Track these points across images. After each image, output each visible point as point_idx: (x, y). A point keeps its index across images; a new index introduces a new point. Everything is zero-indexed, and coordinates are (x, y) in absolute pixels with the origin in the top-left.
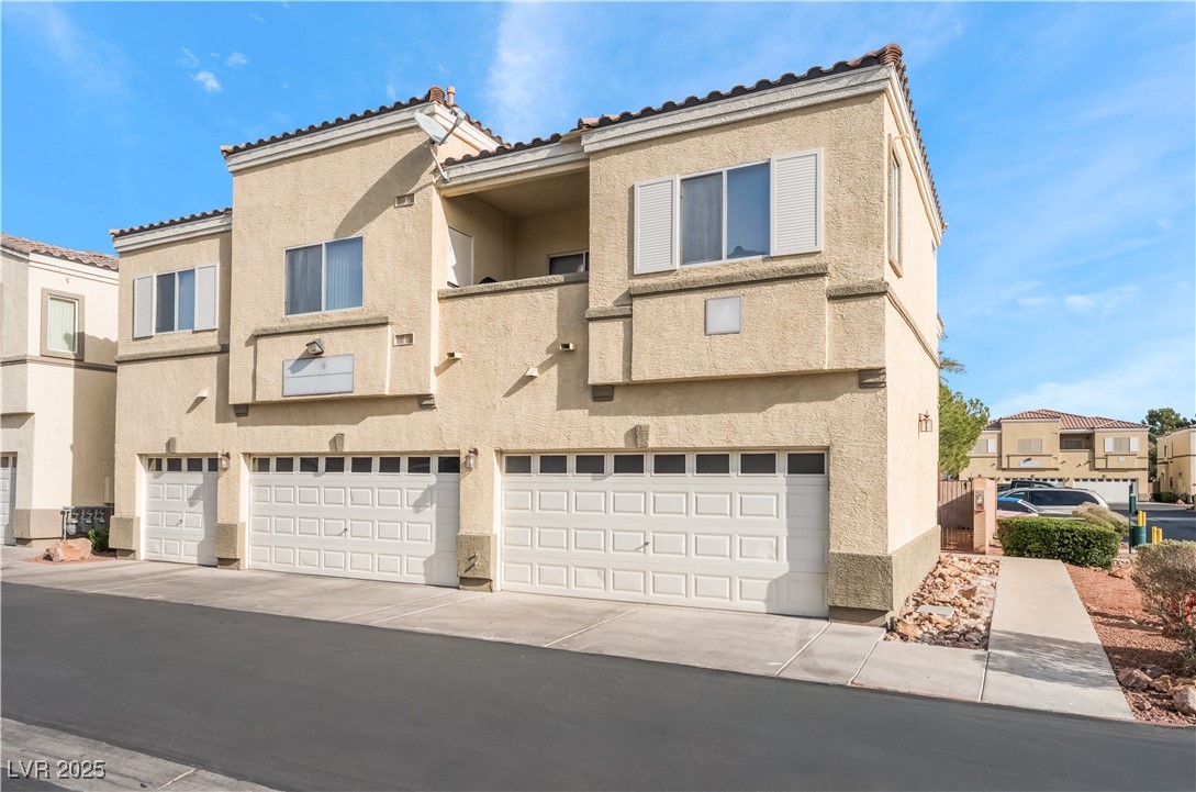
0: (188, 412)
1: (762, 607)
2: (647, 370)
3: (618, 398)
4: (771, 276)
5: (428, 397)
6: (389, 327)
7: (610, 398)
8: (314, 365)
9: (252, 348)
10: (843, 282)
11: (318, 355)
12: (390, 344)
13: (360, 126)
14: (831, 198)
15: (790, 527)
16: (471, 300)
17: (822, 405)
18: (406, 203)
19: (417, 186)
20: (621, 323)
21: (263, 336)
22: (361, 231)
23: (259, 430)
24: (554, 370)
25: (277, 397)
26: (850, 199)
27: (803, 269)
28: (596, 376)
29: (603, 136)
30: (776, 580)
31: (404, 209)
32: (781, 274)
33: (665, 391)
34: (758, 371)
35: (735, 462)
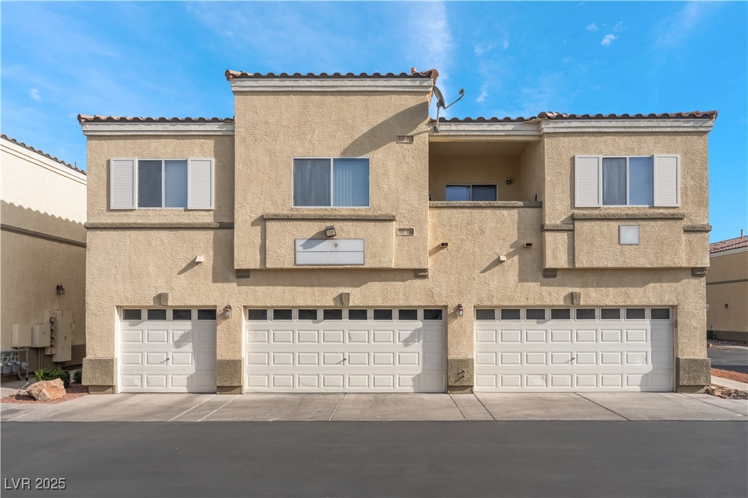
0: (181, 273)
1: (638, 389)
2: (585, 262)
3: (559, 277)
4: (656, 216)
5: (425, 270)
6: (394, 222)
7: (555, 276)
8: (326, 245)
9: (259, 228)
10: (690, 223)
11: (331, 237)
12: (394, 234)
13: (368, 82)
14: (683, 180)
15: (653, 347)
16: (454, 210)
17: (674, 284)
18: (405, 141)
19: (415, 132)
20: (566, 234)
21: (273, 219)
22: (368, 154)
23: (261, 290)
24: (516, 258)
25: (288, 264)
26: (692, 183)
27: (672, 215)
28: (550, 263)
29: (556, 125)
30: (646, 375)
31: (405, 146)
32: (661, 216)
33: (588, 274)
34: (648, 266)
35: (623, 313)
